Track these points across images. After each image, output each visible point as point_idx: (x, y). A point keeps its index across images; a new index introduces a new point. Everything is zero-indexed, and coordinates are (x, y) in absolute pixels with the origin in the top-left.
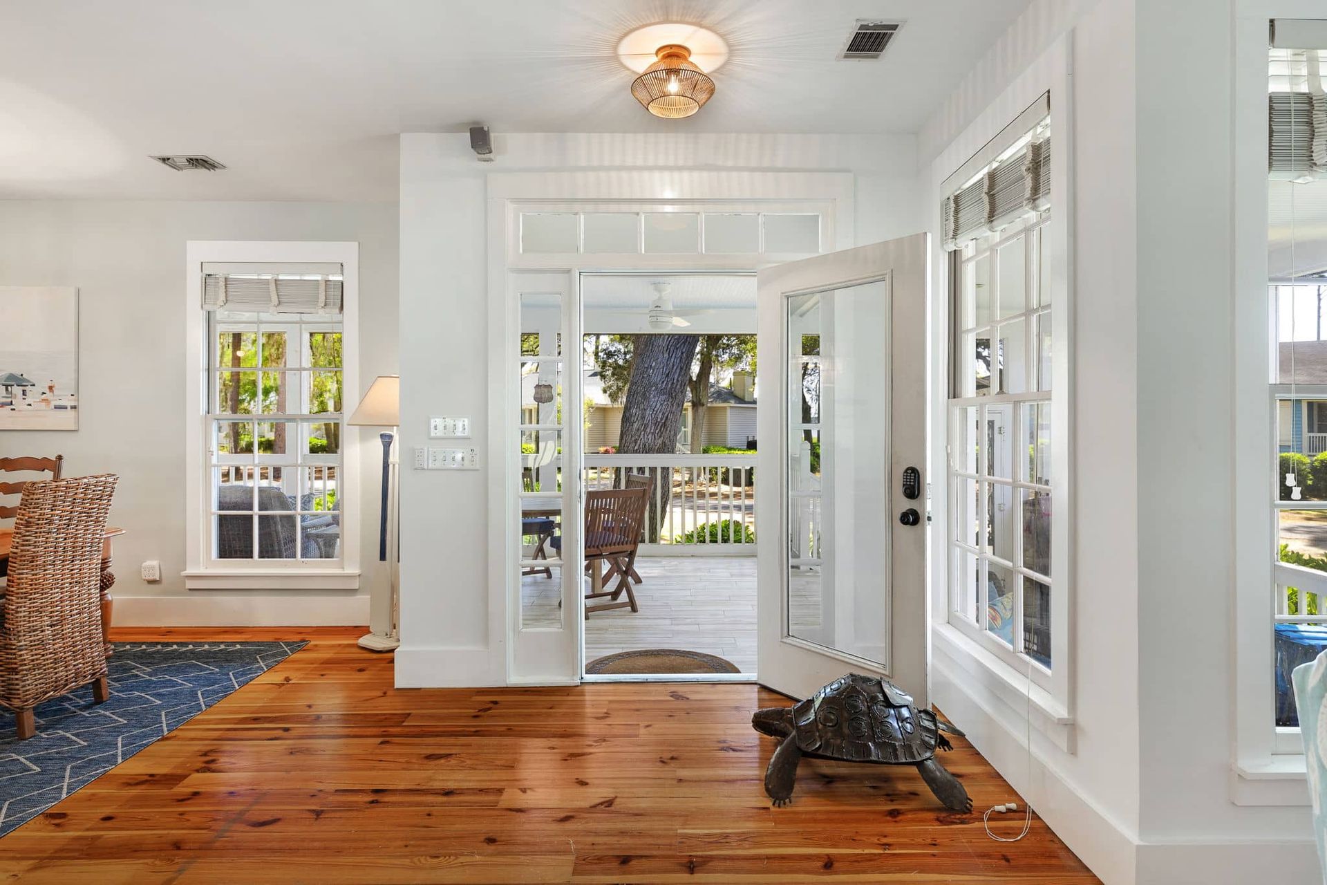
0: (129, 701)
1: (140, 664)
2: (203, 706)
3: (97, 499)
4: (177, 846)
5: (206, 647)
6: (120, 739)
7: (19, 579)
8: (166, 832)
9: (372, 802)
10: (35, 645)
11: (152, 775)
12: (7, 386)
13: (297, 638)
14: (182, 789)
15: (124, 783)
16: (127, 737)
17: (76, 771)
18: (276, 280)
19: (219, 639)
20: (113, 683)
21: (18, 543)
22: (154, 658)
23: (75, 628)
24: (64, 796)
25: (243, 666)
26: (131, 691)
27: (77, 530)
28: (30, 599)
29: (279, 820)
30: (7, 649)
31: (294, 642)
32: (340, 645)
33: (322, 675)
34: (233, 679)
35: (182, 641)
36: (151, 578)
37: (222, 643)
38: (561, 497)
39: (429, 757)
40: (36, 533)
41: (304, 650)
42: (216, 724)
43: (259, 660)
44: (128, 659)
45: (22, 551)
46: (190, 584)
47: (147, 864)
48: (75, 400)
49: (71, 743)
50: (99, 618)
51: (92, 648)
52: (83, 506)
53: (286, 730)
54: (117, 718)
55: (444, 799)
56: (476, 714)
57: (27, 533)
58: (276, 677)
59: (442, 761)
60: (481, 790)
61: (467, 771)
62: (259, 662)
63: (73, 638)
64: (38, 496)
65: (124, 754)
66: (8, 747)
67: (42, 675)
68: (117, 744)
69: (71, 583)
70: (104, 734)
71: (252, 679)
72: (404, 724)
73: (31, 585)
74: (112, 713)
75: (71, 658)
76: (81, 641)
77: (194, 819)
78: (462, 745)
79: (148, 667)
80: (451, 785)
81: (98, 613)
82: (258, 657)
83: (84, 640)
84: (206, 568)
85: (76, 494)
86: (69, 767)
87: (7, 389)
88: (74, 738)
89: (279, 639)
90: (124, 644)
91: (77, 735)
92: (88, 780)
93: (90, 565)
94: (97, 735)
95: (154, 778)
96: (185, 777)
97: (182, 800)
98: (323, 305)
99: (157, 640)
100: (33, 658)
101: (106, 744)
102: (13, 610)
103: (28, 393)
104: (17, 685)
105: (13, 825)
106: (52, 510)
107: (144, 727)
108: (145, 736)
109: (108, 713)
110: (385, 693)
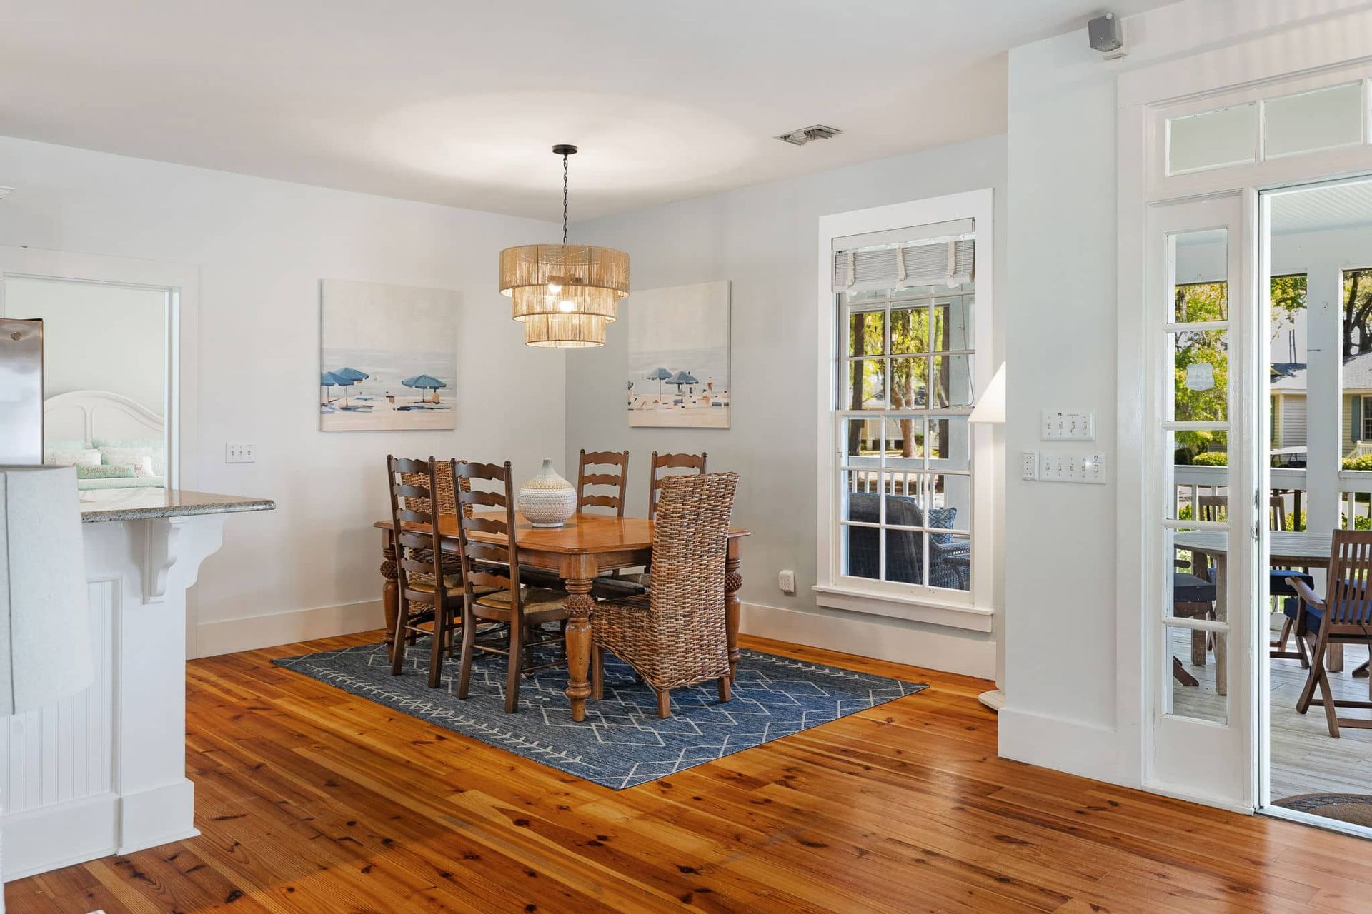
0: (746, 707)
1: (766, 675)
2: (803, 726)
3: (720, 497)
4: (738, 838)
5: (827, 671)
6: (727, 737)
7: (659, 567)
8: (734, 824)
9: (918, 861)
10: (671, 632)
11: (740, 775)
12: (679, 384)
13: (917, 680)
14: (758, 794)
15: (718, 775)
16: (734, 737)
17: (687, 755)
18: (903, 249)
19: (840, 665)
20: (739, 688)
21: (658, 533)
22: (778, 672)
23: (703, 622)
24: (674, 771)
25: (854, 698)
26: (750, 697)
27: (704, 526)
28: (668, 588)
29: (826, 846)
30: (651, 631)
31: (912, 683)
32: (959, 697)
33: (927, 724)
34: (839, 707)
35: (808, 660)
36: (787, 589)
37: (843, 670)
38: (1227, 530)
39: (1000, 838)
40: (671, 525)
41: (920, 694)
42: (806, 745)
43: (871, 695)
44: (758, 669)
45: (661, 541)
46: (821, 601)
47: (712, 843)
48: (728, 397)
49: (692, 730)
50: (723, 617)
51: (717, 646)
52: (709, 502)
53: (867, 768)
54: (731, 719)
55: (997, 884)
56: (1084, 810)
57: (665, 525)
58: (879, 716)
59: (1013, 846)
60: (1043, 890)
61: (1037, 865)
62: (869, 696)
63: (700, 632)
64: (673, 490)
65: (726, 750)
66: (650, 721)
67: (675, 662)
68: (724, 741)
69: (699, 578)
70: (717, 729)
71: (856, 712)
72: (989, 796)
73: (668, 574)
74: (729, 714)
75: (698, 651)
76: (707, 636)
77: (759, 821)
78: (1046, 838)
79: (770, 679)
80: (1010, 873)
81: (723, 612)
82: (870, 691)
83: (710, 635)
84: (835, 585)
85: (702, 490)
86: (684, 750)
87: (679, 386)
88: (696, 727)
89: (899, 677)
90: (759, 654)
91: (698, 725)
92: (694, 764)
93: (715, 562)
94: (713, 730)
95: (742, 778)
96: (765, 784)
97: (755, 802)
98: (952, 274)
99: (785, 655)
100: (669, 643)
101: (716, 739)
102: (655, 595)
103: (694, 391)
104: (658, 666)
105: (636, 782)
106: (683, 505)
107: (749, 732)
108: (746, 740)
109: (726, 713)
110: (985, 759)
